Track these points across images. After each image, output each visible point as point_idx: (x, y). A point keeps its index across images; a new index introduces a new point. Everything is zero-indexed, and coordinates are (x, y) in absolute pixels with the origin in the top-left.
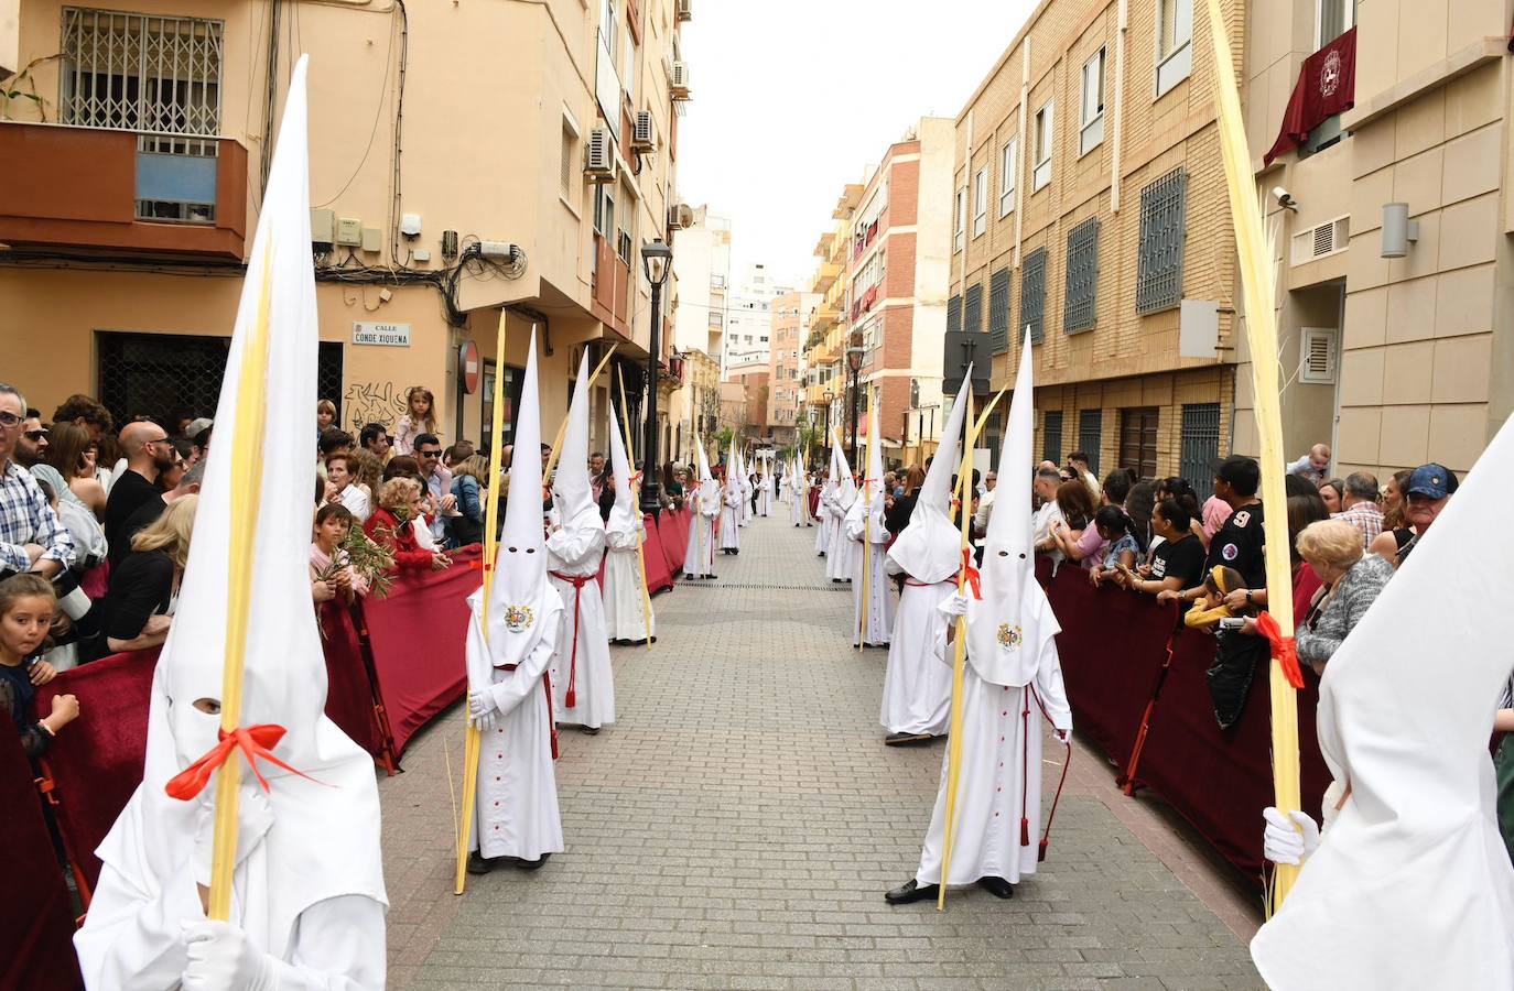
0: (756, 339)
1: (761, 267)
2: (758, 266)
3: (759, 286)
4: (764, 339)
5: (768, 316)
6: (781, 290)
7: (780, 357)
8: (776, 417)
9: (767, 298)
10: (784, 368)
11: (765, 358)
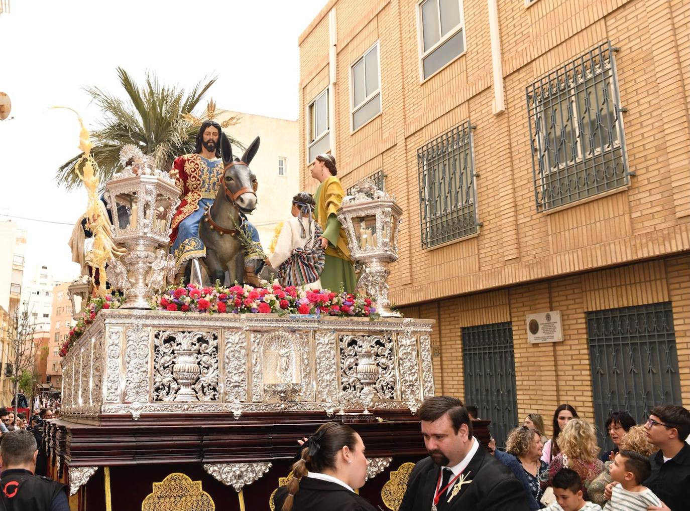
0: (40, 315)
1: (46, 268)
2: (43, 267)
3: (44, 281)
4: (46, 316)
5: (50, 299)
6: (58, 283)
7: (57, 326)
8: (54, 369)
9: (50, 288)
10: (61, 334)
11: (47, 328)
